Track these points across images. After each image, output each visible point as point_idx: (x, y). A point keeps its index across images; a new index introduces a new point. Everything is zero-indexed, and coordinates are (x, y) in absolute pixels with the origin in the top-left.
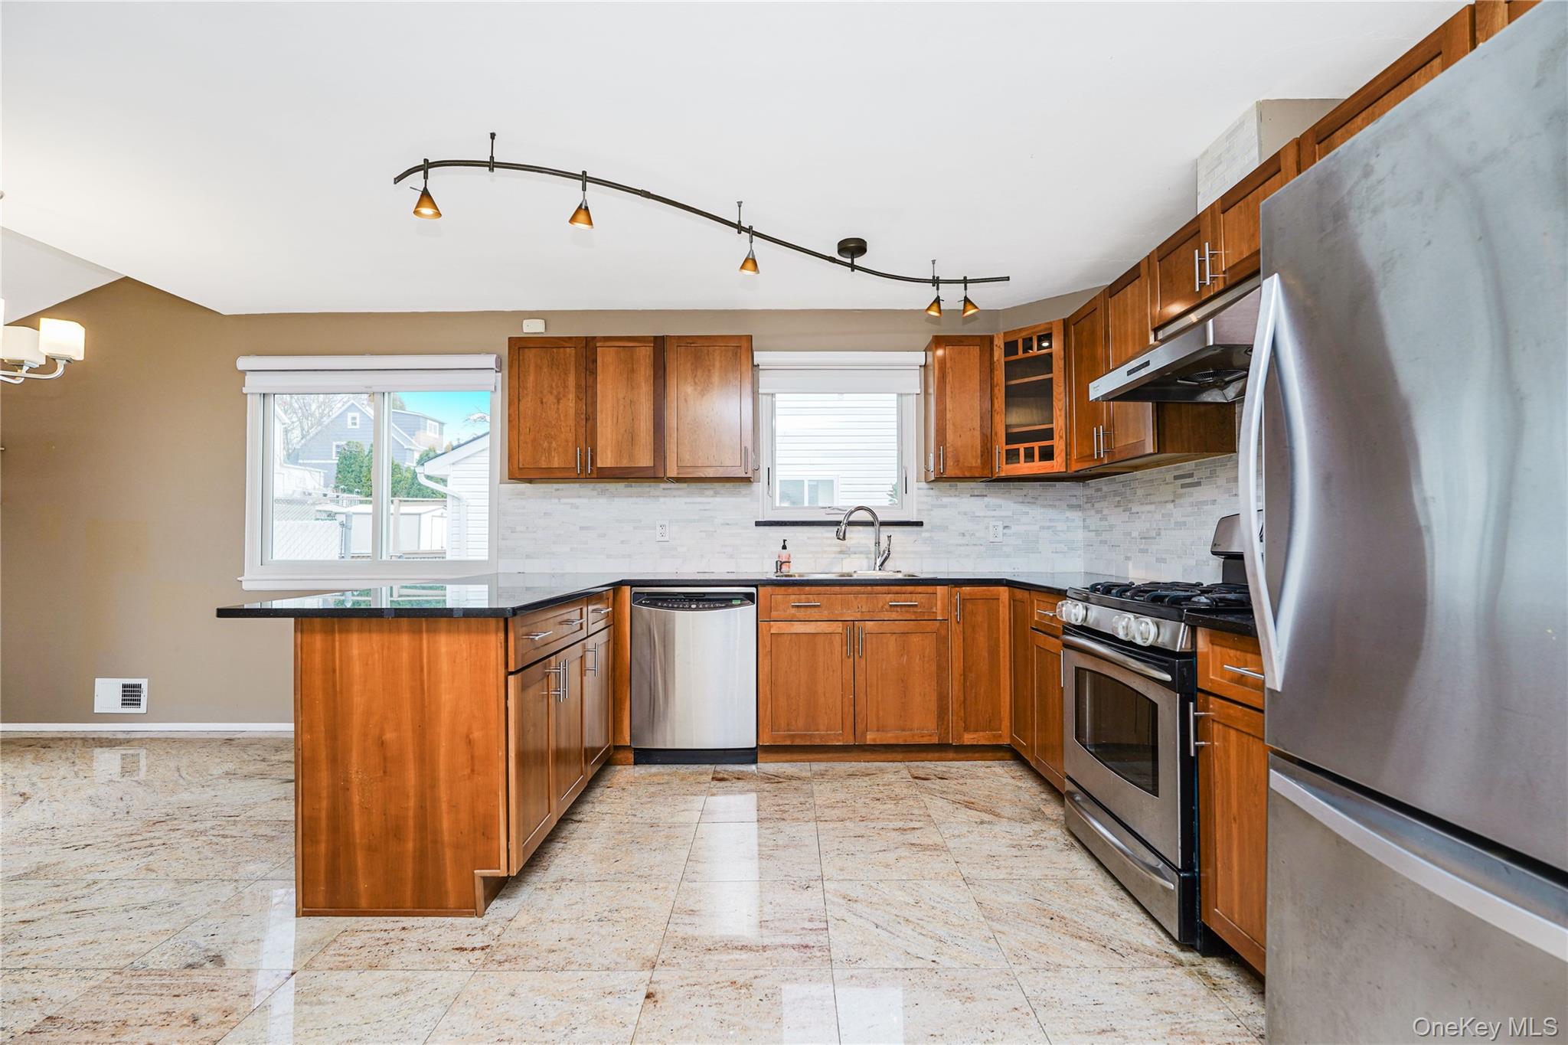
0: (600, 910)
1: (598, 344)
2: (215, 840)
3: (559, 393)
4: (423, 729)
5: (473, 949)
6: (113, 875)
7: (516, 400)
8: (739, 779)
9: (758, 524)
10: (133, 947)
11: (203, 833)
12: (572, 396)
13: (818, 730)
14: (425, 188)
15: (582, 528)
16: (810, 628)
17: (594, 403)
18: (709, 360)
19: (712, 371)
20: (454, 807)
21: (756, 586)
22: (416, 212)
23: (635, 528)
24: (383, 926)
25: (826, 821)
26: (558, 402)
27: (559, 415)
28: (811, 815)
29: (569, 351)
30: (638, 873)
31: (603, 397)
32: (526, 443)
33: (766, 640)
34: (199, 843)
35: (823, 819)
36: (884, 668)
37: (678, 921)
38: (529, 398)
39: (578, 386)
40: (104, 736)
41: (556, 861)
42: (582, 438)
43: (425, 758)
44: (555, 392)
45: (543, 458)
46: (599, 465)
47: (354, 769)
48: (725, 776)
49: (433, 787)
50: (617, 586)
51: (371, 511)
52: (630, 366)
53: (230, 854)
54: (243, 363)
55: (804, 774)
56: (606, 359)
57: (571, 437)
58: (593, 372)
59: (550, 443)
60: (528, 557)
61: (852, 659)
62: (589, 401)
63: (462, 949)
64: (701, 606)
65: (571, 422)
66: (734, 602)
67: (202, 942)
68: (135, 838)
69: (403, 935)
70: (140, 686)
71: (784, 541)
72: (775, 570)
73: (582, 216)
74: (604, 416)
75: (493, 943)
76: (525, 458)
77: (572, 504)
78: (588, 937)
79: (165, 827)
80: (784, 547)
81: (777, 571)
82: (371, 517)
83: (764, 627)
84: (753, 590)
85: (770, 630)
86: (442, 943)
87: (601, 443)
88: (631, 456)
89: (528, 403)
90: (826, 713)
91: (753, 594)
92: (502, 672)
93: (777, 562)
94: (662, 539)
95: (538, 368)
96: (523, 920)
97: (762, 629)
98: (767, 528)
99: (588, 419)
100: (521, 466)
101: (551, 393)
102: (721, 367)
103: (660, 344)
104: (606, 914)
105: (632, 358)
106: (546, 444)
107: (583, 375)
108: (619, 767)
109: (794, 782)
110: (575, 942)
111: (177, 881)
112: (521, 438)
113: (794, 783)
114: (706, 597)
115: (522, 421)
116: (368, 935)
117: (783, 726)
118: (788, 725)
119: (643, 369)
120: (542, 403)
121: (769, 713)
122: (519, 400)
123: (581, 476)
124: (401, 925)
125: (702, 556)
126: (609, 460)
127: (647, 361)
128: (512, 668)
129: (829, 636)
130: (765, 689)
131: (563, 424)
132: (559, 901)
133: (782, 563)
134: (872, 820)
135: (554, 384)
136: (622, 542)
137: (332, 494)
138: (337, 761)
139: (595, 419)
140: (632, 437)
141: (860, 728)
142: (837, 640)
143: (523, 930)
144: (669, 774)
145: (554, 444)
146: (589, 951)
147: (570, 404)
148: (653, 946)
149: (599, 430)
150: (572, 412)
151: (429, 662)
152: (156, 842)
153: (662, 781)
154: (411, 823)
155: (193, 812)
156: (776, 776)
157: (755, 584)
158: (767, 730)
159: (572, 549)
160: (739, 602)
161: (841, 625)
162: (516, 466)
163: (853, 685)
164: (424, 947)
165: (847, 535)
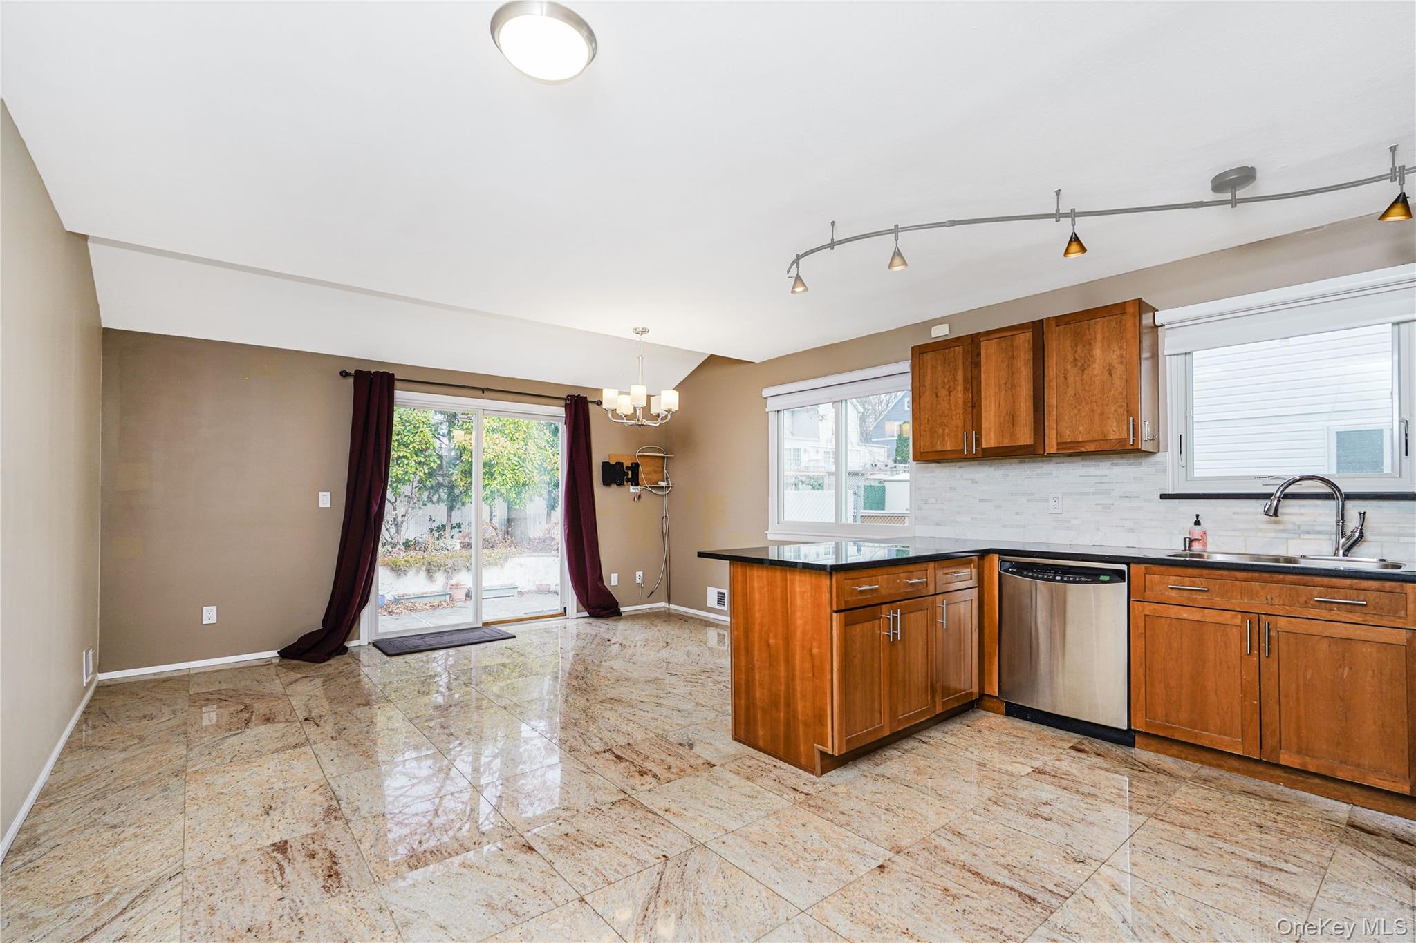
0: (892, 803)
1: (982, 339)
2: (722, 688)
3: (950, 387)
4: (788, 638)
5: (802, 792)
6: (676, 692)
7: (918, 397)
8: (1099, 755)
9: (1163, 497)
10: (667, 727)
11: (719, 683)
12: (960, 388)
13: (1207, 731)
14: (798, 274)
15: (981, 501)
16: (1196, 615)
17: (979, 392)
18: (1090, 334)
19: (1093, 344)
20: (804, 697)
21: (1128, 564)
22: (793, 292)
23: (1028, 501)
24: (766, 761)
25: (1162, 820)
26: (950, 395)
27: (950, 406)
28: (1150, 809)
29: (959, 349)
30: (939, 792)
31: (986, 385)
32: (925, 431)
33: (1139, 621)
34: (715, 688)
35: (1160, 817)
36: (1309, 677)
37: (942, 834)
38: (927, 394)
39: (965, 379)
40: (709, 620)
41: (888, 763)
42: (969, 423)
43: (789, 661)
44: (947, 387)
45: (939, 443)
46: (984, 446)
47: (756, 658)
48: (1087, 749)
49: (793, 680)
50: (983, 554)
51: (908, 478)
52: (1010, 353)
53: (724, 697)
54: (766, 393)
55: (1183, 773)
56: (990, 352)
57: (960, 423)
58: (977, 365)
59: (944, 430)
60: (938, 524)
61: (1256, 659)
62: (975, 389)
63: (795, 790)
64: (1065, 579)
65: (960, 411)
66: (1102, 578)
67: (690, 735)
68: (694, 677)
69: (773, 769)
70: (724, 594)
71: (1198, 516)
72: (1183, 548)
73: (897, 260)
74: (988, 402)
75: (814, 794)
76: (925, 444)
77: (972, 479)
78: (871, 815)
79: (707, 675)
80: (1197, 523)
81: (1185, 550)
82: (908, 484)
83: (1136, 606)
84: (1124, 567)
85: (1143, 610)
86: (788, 783)
87: (985, 425)
88: (1012, 435)
89: (927, 399)
90: (1218, 713)
91: (1123, 572)
92: (828, 610)
93: (1185, 539)
94: (1056, 511)
95: (934, 368)
96: (840, 789)
97: (1134, 608)
98: (1177, 501)
99: (974, 406)
100: (922, 450)
101: (944, 387)
102: (1104, 338)
103: (1038, 329)
104: (894, 808)
105: (1012, 346)
106: (940, 431)
107: (969, 368)
108: (984, 713)
109: (1161, 776)
110: (861, 815)
111: (697, 703)
112: (922, 427)
113: (1160, 778)
114: (1074, 571)
115: (922, 413)
116: (757, 762)
117: (1160, 715)
118: (1167, 715)
119: (1022, 354)
120: (937, 396)
121: (1142, 697)
122: (920, 397)
123: (968, 456)
124: (775, 764)
125: (1098, 529)
126: (992, 442)
127: (1027, 345)
128: (835, 609)
129: (1223, 627)
130: (1138, 672)
131: (954, 412)
132: (871, 787)
133: (1191, 541)
134: (1225, 841)
135: (946, 380)
136: (1017, 513)
137: (891, 464)
138: (749, 651)
139: (980, 406)
140: (1013, 417)
141: (1270, 742)
142: (1235, 632)
143: (836, 794)
144: (1030, 732)
145: (947, 431)
146: (865, 823)
147: (959, 395)
148: (909, 840)
149: (983, 415)
150: (961, 401)
151: (791, 597)
152: (700, 681)
153: (1019, 735)
154: (782, 701)
155: (721, 670)
156: (1145, 765)
157: (1128, 561)
158: (1140, 715)
159: (972, 519)
160: (1107, 578)
161: (1240, 616)
162: (918, 450)
163: (1257, 689)
164: (778, 780)
165: (1280, 510)
